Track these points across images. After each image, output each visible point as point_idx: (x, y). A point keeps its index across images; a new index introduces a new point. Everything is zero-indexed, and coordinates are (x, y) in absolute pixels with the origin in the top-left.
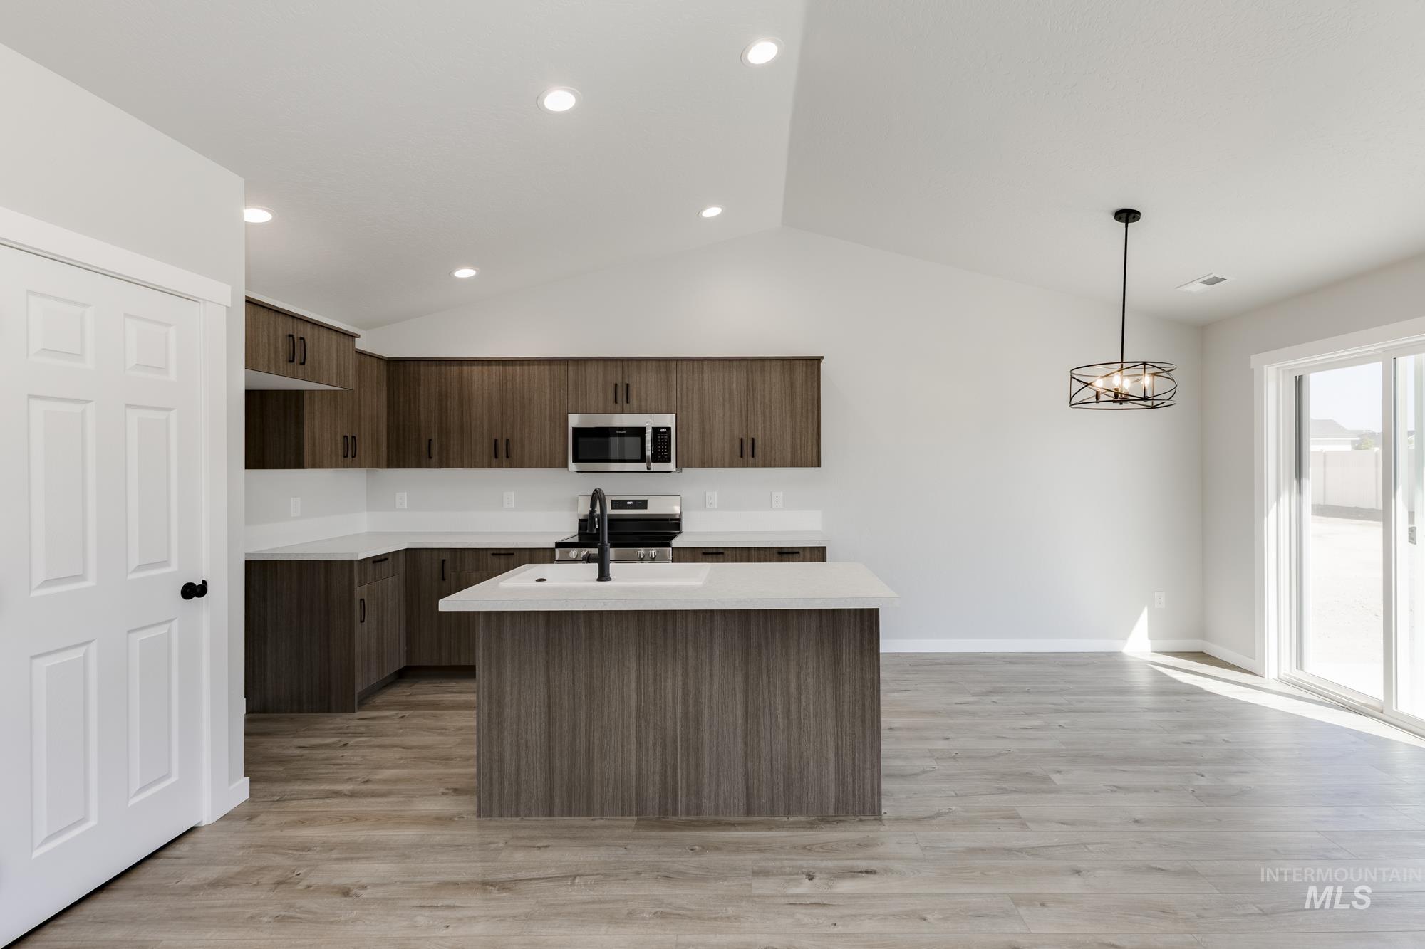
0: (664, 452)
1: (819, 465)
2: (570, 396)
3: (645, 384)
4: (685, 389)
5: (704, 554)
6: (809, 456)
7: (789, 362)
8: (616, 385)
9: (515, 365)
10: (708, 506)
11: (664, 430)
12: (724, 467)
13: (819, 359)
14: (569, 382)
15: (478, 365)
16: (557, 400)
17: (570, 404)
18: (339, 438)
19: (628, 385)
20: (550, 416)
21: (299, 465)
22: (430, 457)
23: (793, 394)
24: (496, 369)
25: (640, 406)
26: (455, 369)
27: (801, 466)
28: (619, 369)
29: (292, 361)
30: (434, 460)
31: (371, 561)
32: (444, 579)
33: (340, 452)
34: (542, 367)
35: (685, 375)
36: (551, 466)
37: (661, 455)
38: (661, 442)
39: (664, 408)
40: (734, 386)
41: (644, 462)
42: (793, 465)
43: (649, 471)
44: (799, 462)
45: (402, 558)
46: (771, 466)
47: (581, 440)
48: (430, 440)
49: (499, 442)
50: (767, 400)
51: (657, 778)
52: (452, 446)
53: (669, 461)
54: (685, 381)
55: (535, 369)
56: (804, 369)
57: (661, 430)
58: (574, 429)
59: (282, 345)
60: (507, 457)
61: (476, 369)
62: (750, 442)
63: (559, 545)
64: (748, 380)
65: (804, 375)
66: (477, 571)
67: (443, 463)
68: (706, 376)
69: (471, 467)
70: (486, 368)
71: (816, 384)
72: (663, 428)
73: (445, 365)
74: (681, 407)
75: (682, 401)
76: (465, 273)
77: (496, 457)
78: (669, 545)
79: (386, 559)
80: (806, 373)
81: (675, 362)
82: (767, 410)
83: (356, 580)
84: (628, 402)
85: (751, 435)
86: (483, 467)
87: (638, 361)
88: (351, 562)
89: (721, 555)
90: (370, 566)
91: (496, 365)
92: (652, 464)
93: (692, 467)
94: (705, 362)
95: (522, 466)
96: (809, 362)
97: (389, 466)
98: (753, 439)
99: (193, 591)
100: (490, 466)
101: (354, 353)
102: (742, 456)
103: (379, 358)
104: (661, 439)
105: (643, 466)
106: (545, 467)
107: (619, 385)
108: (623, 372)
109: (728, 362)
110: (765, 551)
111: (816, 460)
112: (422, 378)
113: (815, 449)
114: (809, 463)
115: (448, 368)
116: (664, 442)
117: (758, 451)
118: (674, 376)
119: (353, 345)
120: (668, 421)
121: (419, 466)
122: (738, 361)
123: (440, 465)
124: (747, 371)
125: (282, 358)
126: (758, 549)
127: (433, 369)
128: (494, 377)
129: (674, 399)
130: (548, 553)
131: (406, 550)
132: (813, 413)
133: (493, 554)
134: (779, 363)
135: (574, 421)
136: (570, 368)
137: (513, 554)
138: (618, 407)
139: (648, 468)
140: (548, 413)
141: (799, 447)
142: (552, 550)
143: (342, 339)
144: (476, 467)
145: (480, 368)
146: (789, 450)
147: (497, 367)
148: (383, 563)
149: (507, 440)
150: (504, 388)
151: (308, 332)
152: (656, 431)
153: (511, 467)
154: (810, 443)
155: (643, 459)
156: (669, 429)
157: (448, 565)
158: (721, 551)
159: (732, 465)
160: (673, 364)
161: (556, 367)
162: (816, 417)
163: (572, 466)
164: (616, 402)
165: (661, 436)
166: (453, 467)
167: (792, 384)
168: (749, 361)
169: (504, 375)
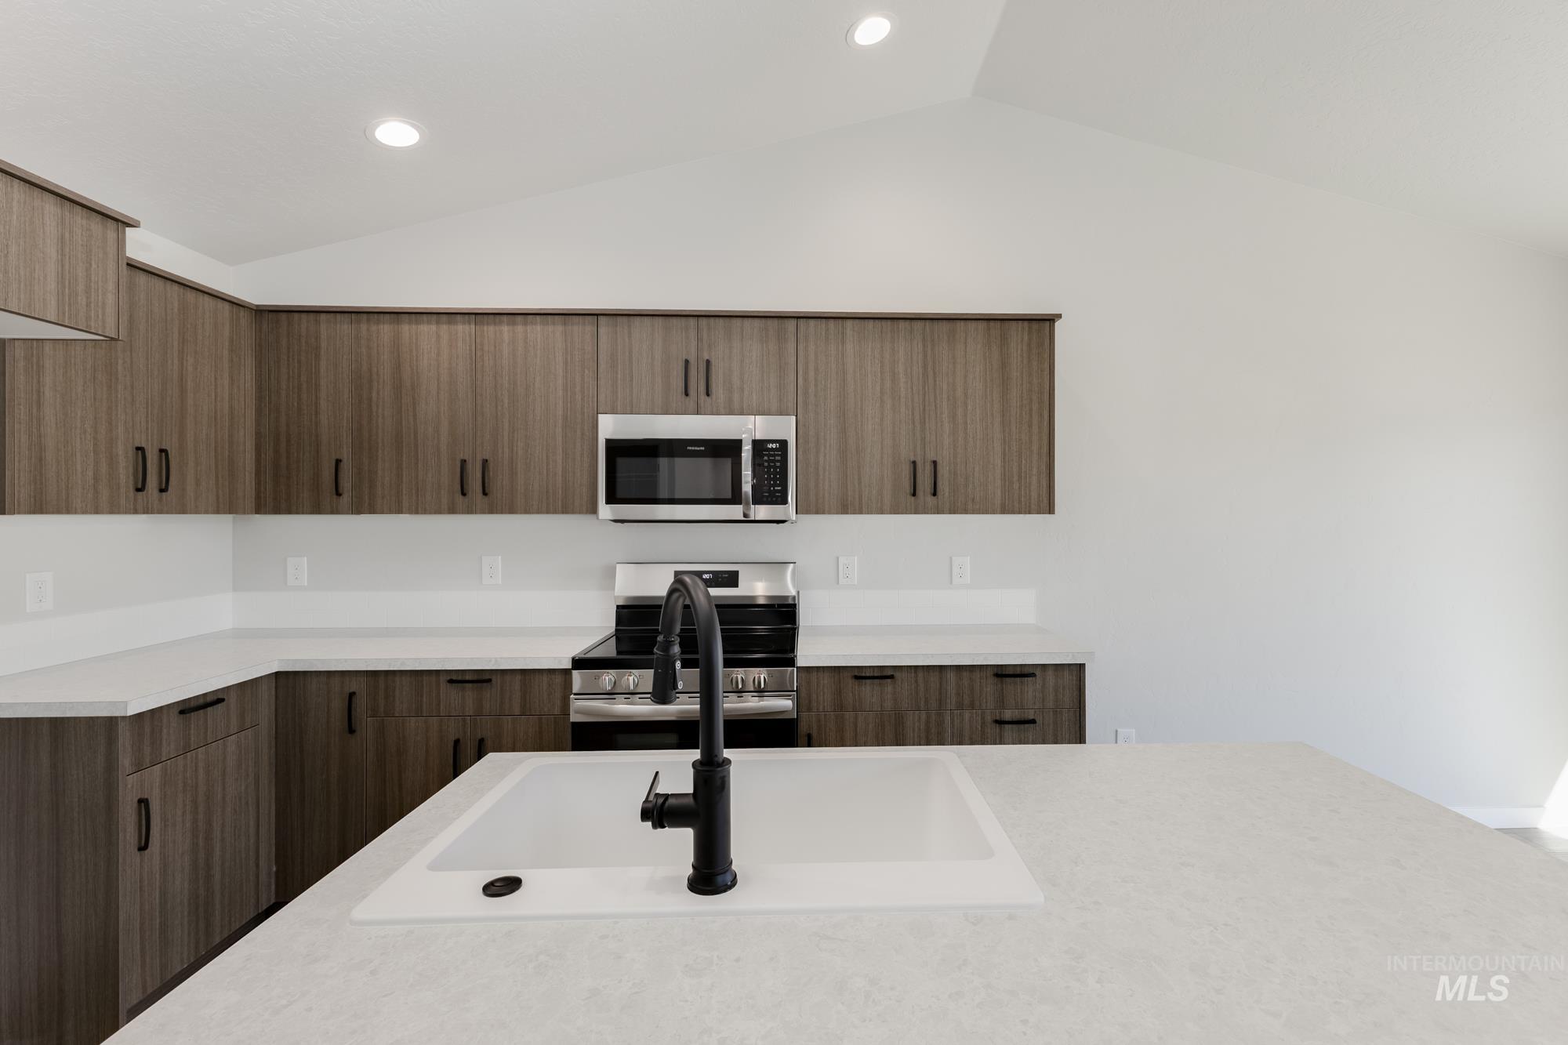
0: (775, 485)
1: (1051, 510)
2: (602, 382)
3: (740, 361)
4: (812, 374)
5: (857, 678)
6: (1034, 495)
7: (998, 325)
8: (687, 362)
9: (501, 323)
10: (842, 581)
11: (774, 446)
12: (882, 512)
13: (1050, 320)
14: (600, 357)
15: (429, 323)
16: (578, 388)
17: (602, 397)
19: (708, 362)
20: (565, 418)
22: (338, 494)
23: (1003, 384)
24: (463, 329)
25: (731, 400)
26: (386, 330)
27: (1020, 513)
28: (693, 334)
30: (346, 499)
31: (176, 711)
32: (351, 731)
34: (550, 328)
35: (812, 347)
36: (566, 509)
37: (771, 490)
38: (769, 467)
39: (775, 405)
40: (901, 368)
41: (740, 503)
42: (1005, 510)
43: (746, 520)
44: (1016, 505)
45: (266, 695)
46: (966, 511)
47: (621, 462)
48: (338, 462)
49: (469, 466)
50: (959, 392)
52: (380, 472)
53: (784, 502)
54: (812, 357)
55: (536, 331)
56: (1026, 338)
57: (770, 446)
58: (608, 441)
60: (485, 493)
61: (427, 329)
62: (929, 468)
63: (579, 663)
64: (925, 356)
65: (1025, 348)
66: (418, 713)
67: (364, 505)
68: (850, 348)
69: (417, 512)
70: (444, 327)
71: (1046, 365)
72: (773, 441)
73: (368, 320)
74: (806, 404)
75: (806, 393)
77: (464, 494)
78: (791, 662)
79: (220, 701)
80: (1029, 345)
81: (793, 322)
82: (960, 412)
83: (125, 761)
84: (708, 395)
85: (931, 456)
86: (439, 511)
87: (727, 320)
88: (111, 722)
89: (889, 680)
90: (174, 720)
91: (464, 323)
92: (752, 506)
93: (823, 513)
94: (849, 323)
95: (512, 510)
96: (1035, 325)
97: (259, 509)
98: (935, 463)
100: (452, 510)
101: (125, 266)
102: (914, 494)
103: (236, 304)
104: (769, 461)
105: (735, 511)
106: (555, 512)
107: (693, 361)
108: (699, 340)
109: (889, 322)
110: (971, 671)
111: (1046, 501)
112: (324, 345)
113: (1044, 483)
114: (1033, 506)
115: (374, 328)
116: (775, 467)
117: (944, 486)
118: (791, 347)
119: (121, 243)
120: (781, 427)
121: (317, 509)
122: (908, 322)
123: (357, 509)
124: (924, 340)
126: (959, 668)
127: (345, 327)
128: (460, 344)
129: (792, 388)
130: (558, 679)
131: (278, 675)
132: (1041, 415)
133: (451, 681)
134: (982, 325)
135: (610, 427)
136: (602, 330)
137: (489, 681)
138: (691, 402)
139: (745, 515)
140: (560, 413)
141: (1016, 478)
142: (566, 673)
143: (96, 225)
144: (425, 512)
145: (434, 327)
146: (999, 483)
147: (467, 327)
148: (209, 709)
149: (485, 462)
150: (478, 366)
152: (759, 446)
153: (491, 511)
154: (1035, 471)
155: (735, 498)
156: (784, 444)
157: (361, 704)
158: (889, 673)
159: (896, 510)
160: (791, 325)
161: (576, 328)
162: (1046, 423)
163: (606, 511)
164: (687, 394)
165: (771, 456)
166: (382, 512)
167: (1004, 365)
168: (928, 322)
169: (478, 341)
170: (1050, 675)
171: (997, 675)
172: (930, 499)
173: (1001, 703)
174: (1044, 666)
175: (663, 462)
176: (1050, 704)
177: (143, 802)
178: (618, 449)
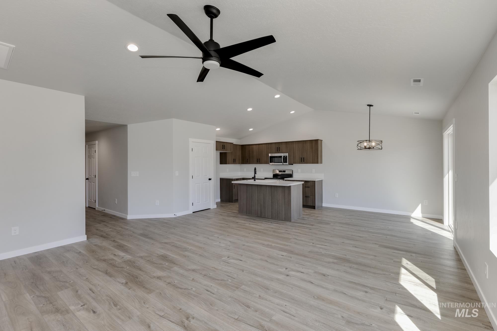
2: (269, 150)
3: (283, 147)
4: (290, 148)
7: (311, 141)
10: (298, 172)
13: (318, 140)
14: (270, 148)
16: (267, 151)
17: (269, 152)
18: (233, 159)
19: (280, 148)
20: (266, 154)
21: (226, 164)
23: (312, 148)
25: (282, 152)
28: (278, 145)
29: (223, 149)
30: (248, 163)
33: (233, 162)
35: (290, 145)
36: (266, 163)
37: (285, 161)
39: (286, 152)
40: (300, 147)
42: (312, 163)
43: (283, 165)
46: (308, 163)
48: (247, 159)
50: (307, 149)
51: (260, 211)
52: (250, 160)
53: (287, 162)
55: (264, 145)
57: (285, 156)
59: (221, 147)
60: (259, 162)
61: (254, 146)
64: (303, 145)
68: (294, 145)
70: (256, 146)
71: (317, 146)
73: (250, 145)
74: (289, 152)
75: (289, 150)
76: (251, 130)
80: (315, 143)
82: (307, 152)
85: (303, 157)
87: (282, 143)
92: (284, 163)
94: (294, 142)
95: (262, 164)
97: (242, 164)
99: (210, 179)
100: (257, 164)
103: (240, 145)
105: (282, 164)
107: (278, 148)
113: (317, 160)
114: (316, 163)
120: (287, 154)
121: (246, 164)
123: (249, 164)
125: (222, 148)
132: (317, 152)
134: (309, 141)
135: (270, 155)
138: (278, 152)
141: (314, 159)
149: (259, 159)
151: (225, 144)
155: (282, 162)
156: (287, 156)
159: (299, 163)
160: (288, 143)
161: (267, 145)
163: (270, 163)
165: (285, 158)
167: (312, 146)
170: (311, 182)
171: (305, 182)
172: (303, 162)
173: (306, 185)
174: (311, 181)
175: (273, 158)
176: (311, 185)
177: (234, 185)
178: (271, 157)
